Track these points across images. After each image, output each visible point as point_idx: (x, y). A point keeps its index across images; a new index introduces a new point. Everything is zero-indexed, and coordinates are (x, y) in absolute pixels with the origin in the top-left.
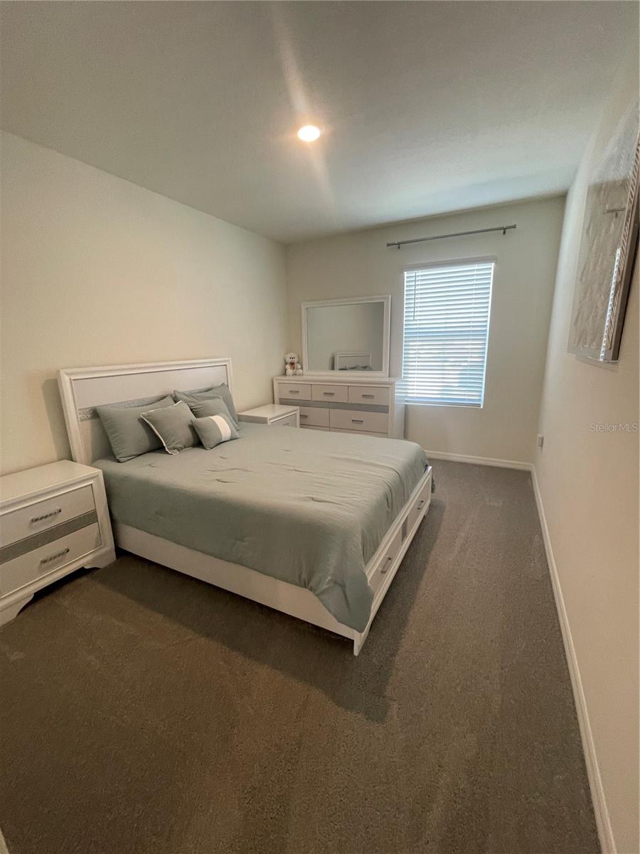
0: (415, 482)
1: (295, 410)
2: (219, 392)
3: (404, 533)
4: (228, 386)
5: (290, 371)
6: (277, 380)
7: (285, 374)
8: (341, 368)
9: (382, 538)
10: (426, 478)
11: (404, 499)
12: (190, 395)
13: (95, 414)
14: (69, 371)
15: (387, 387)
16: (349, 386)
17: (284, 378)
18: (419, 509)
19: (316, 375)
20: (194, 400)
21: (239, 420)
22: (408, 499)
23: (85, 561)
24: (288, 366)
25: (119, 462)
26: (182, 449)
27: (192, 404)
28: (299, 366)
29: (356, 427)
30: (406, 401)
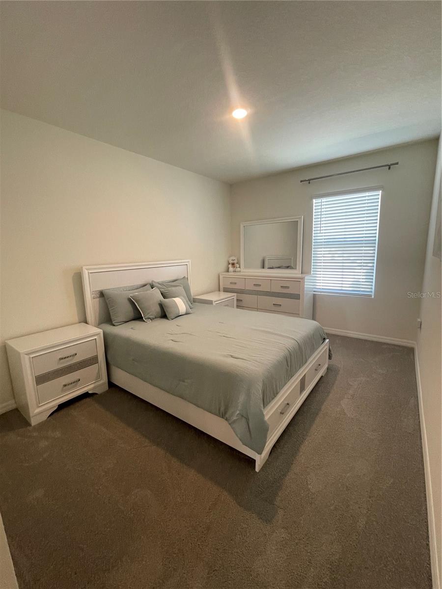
0: (313, 349)
1: (234, 296)
2: (182, 282)
3: (302, 388)
4: (187, 278)
5: (231, 269)
6: (222, 275)
7: (228, 271)
8: (269, 267)
9: (281, 389)
10: (325, 347)
11: (303, 361)
12: (162, 284)
13: (102, 294)
14: (88, 267)
15: (299, 281)
16: (271, 280)
17: (227, 274)
18: (316, 370)
19: (251, 272)
20: (165, 287)
21: (193, 302)
22: (306, 362)
23: (88, 388)
24: (230, 266)
25: (114, 326)
26: (153, 319)
27: (163, 290)
28: (238, 266)
29: (276, 309)
30: (314, 291)
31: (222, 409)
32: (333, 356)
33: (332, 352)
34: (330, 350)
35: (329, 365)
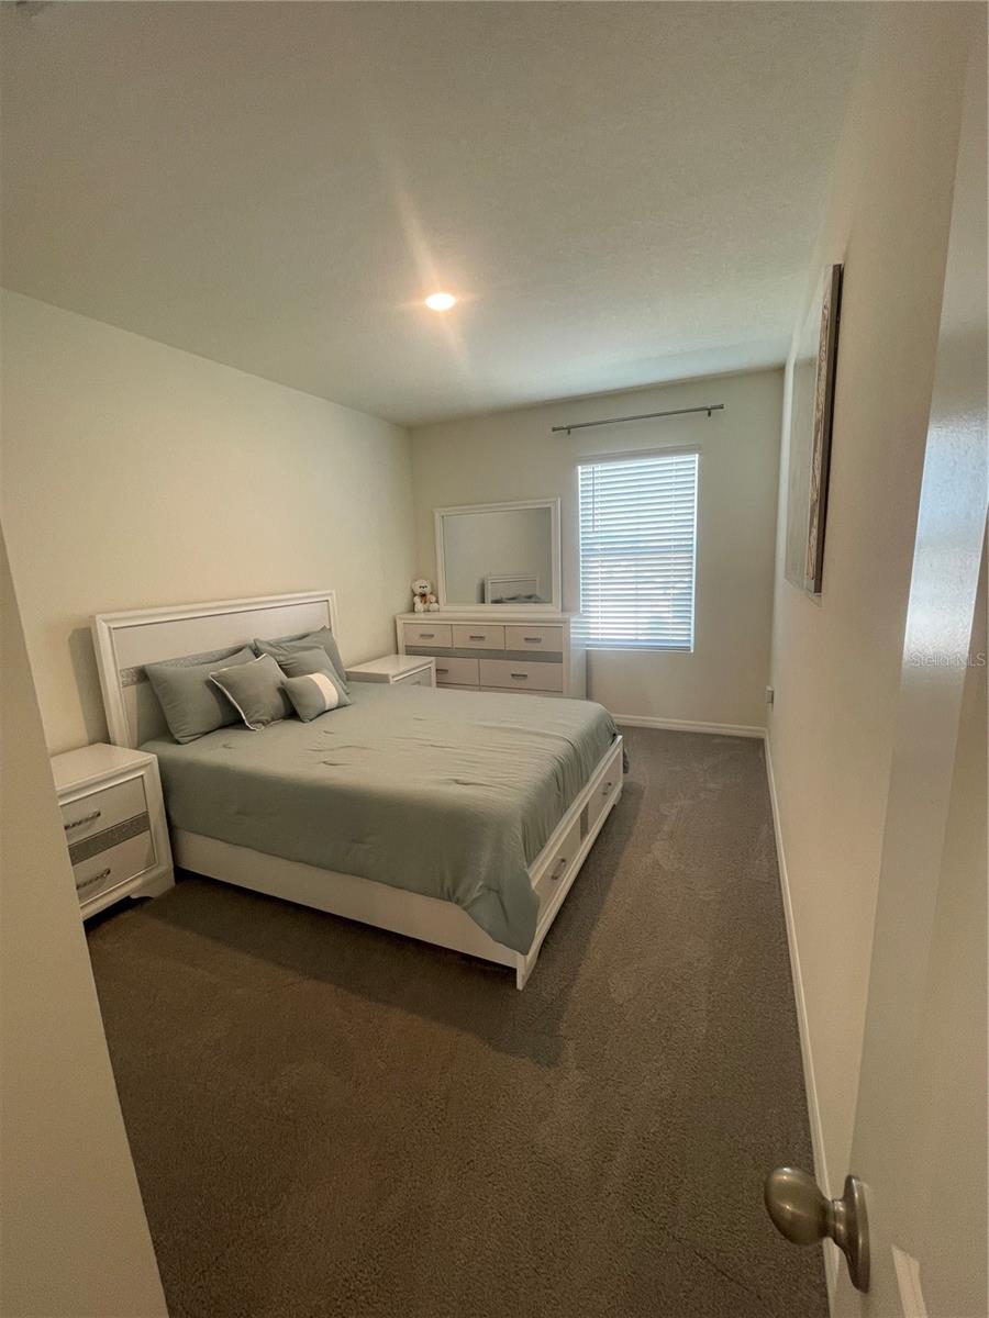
0: (597, 757)
1: (430, 662)
2: (317, 639)
3: (584, 829)
4: (330, 629)
5: (419, 606)
6: (402, 619)
7: (412, 609)
8: (494, 599)
9: (550, 834)
10: (615, 751)
11: (583, 780)
12: (277, 644)
13: (143, 676)
15: (560, 627)
16: (505, 626)
17: (410, 616)
18: (605, 794)
19: (458, 612)
20: (285, 652)
21: (348, 679)
22: (587, 781)
23: (129, 887)
24: (417, 599)
25: (178, 743)
26: (269, 723)
27: (282, 658)
28: (434, 599)
29: (518, 684)
30: (588, 646)
31: (448, 883)
32: (631, 767)
33: (628, 759)
34: (624, 756)
35: (624, 784)
